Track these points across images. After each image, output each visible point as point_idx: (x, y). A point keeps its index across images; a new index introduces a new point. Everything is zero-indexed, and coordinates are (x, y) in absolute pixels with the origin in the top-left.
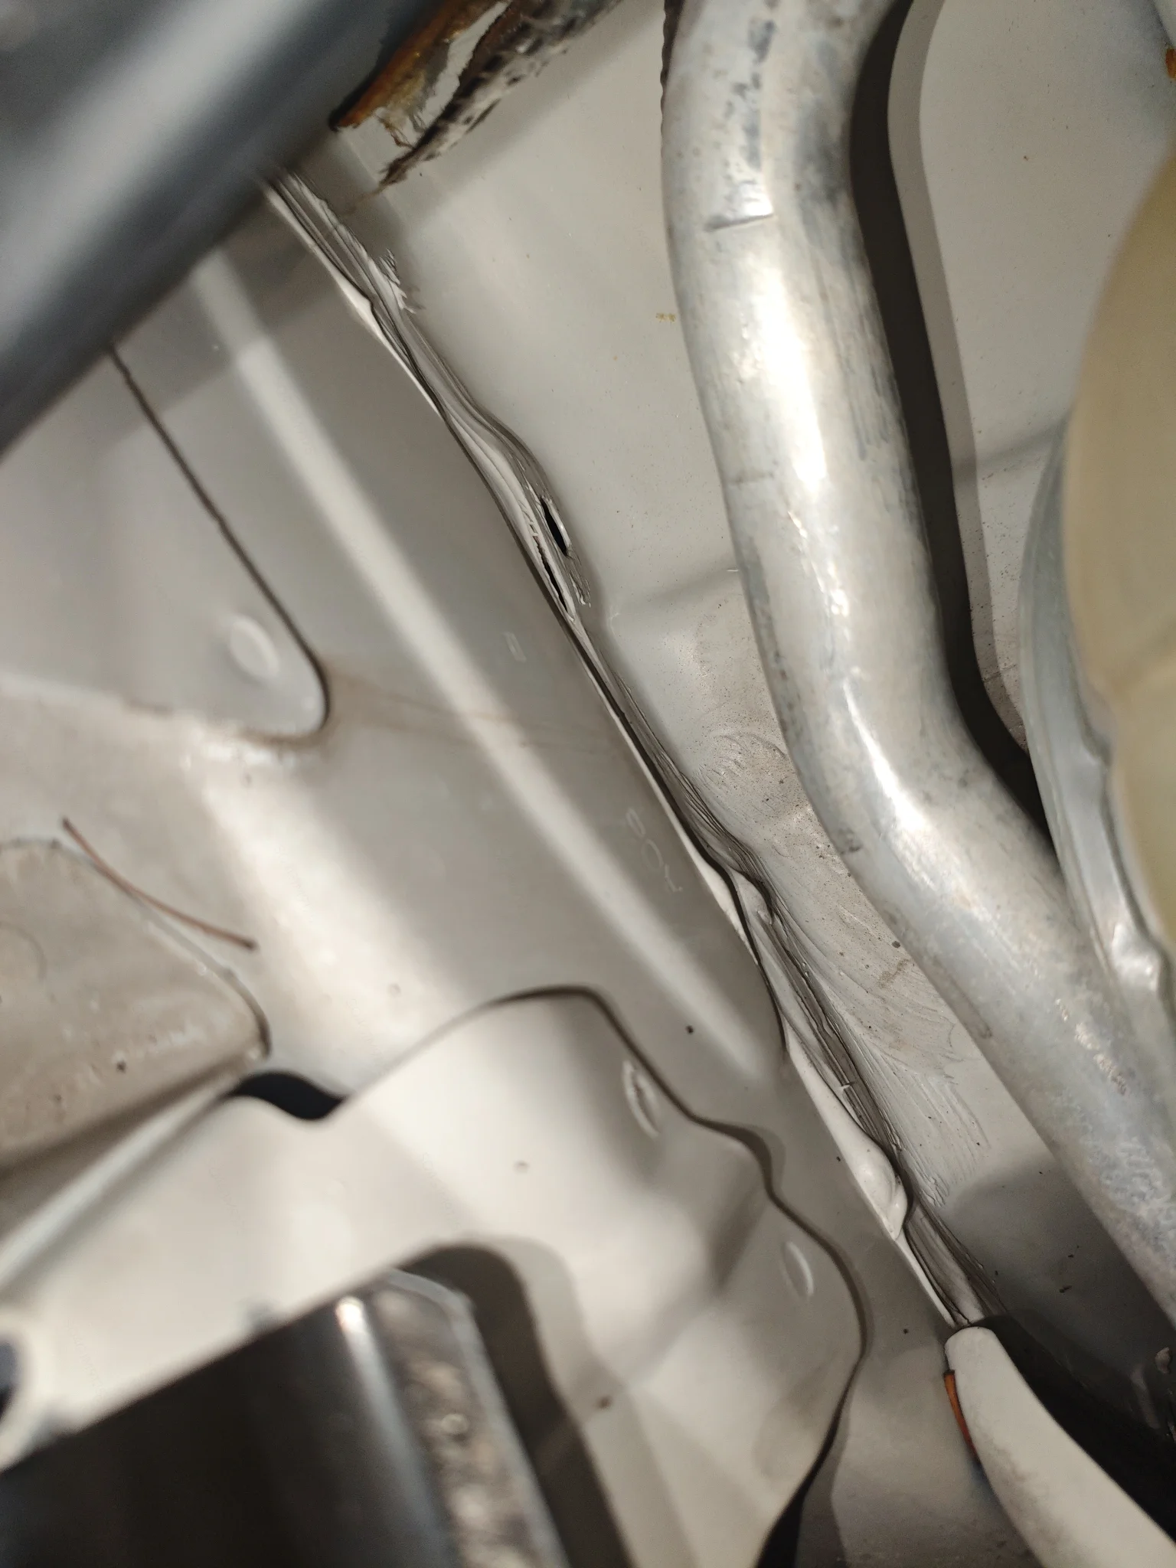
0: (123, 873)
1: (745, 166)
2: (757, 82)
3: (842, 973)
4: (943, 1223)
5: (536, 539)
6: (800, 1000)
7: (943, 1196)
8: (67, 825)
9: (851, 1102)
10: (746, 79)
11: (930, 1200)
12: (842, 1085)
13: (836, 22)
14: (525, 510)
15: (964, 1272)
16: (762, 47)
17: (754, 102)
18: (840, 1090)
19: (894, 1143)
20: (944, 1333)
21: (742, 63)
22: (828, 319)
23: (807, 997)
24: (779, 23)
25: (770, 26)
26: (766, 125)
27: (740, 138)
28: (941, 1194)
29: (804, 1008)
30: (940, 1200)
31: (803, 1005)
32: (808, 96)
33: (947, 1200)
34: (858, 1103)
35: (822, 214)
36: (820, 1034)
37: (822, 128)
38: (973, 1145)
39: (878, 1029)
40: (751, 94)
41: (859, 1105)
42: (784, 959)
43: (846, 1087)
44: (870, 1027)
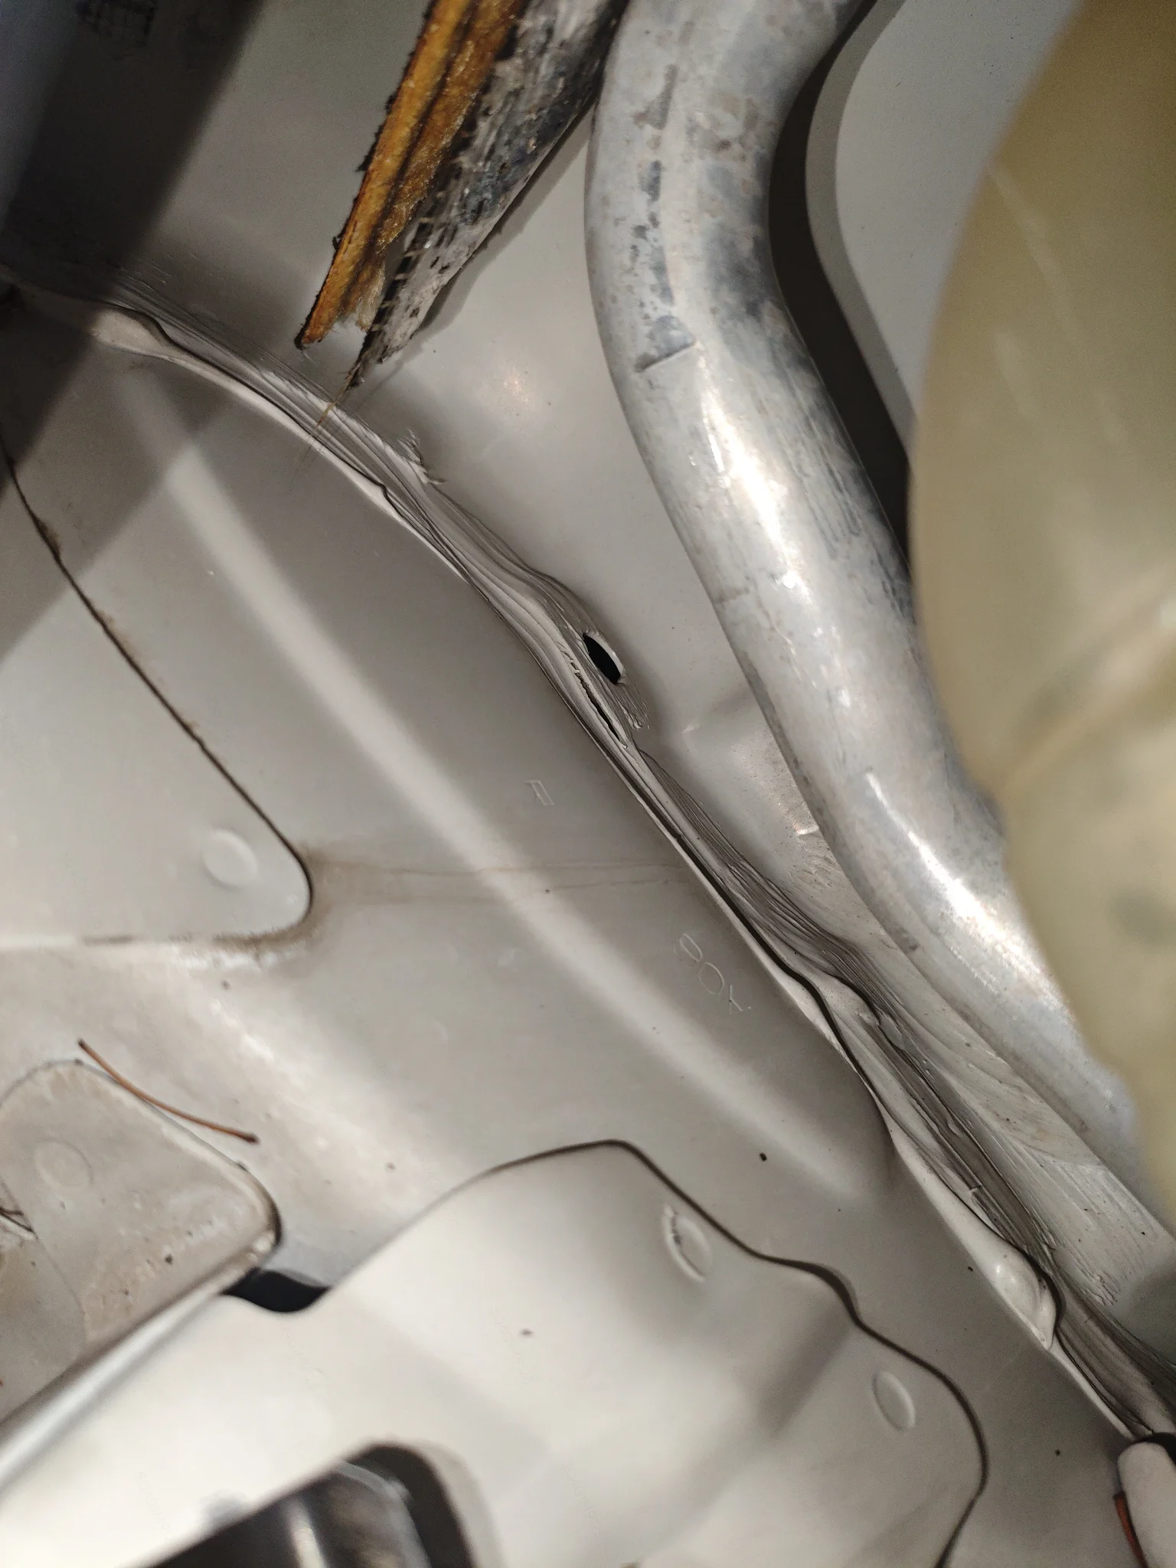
0: (137, 1084)
1: (658, 302)
2: (654, 221)
3: (971, 1065)
4: (1116, 1322)
5: (579, 676)
6: (914, 1102)
7: (1114, 1293)
8: (82, 1045)
9: (983, 1205)
10: (645, 221)
11: (1097, 1298)
12: (971, 1188)
13: (725, 145)
14: (564, 650)
15: (1145, 1375)
16: (653, 187)
17: (655, 240)
18: (968, 1194)
19: (1046, 1243)
20: (1115, 1447)
21: (638, 207)
22: (771, 430)
23: (926, 1097)
24: (664, 163)
25: (657, 166)
26: (672, 258)
27: (650, 278)
28: (1111, 1292)
29: (921, 1111)
30: (1110, 1298)
31: (918, 1107)
32: (708, 222)
33: (1117, 1297)
34: (993, 1203)
35: (746, 330)
36: (943, 1137)
37: (730, 247)
38: (1138, 1236)
39: (1018, 1122)
40: (651, 234)
41: (994, 1206)
42: (894, 1060)
43: (973, 1190)
44: (1008, 1120)
